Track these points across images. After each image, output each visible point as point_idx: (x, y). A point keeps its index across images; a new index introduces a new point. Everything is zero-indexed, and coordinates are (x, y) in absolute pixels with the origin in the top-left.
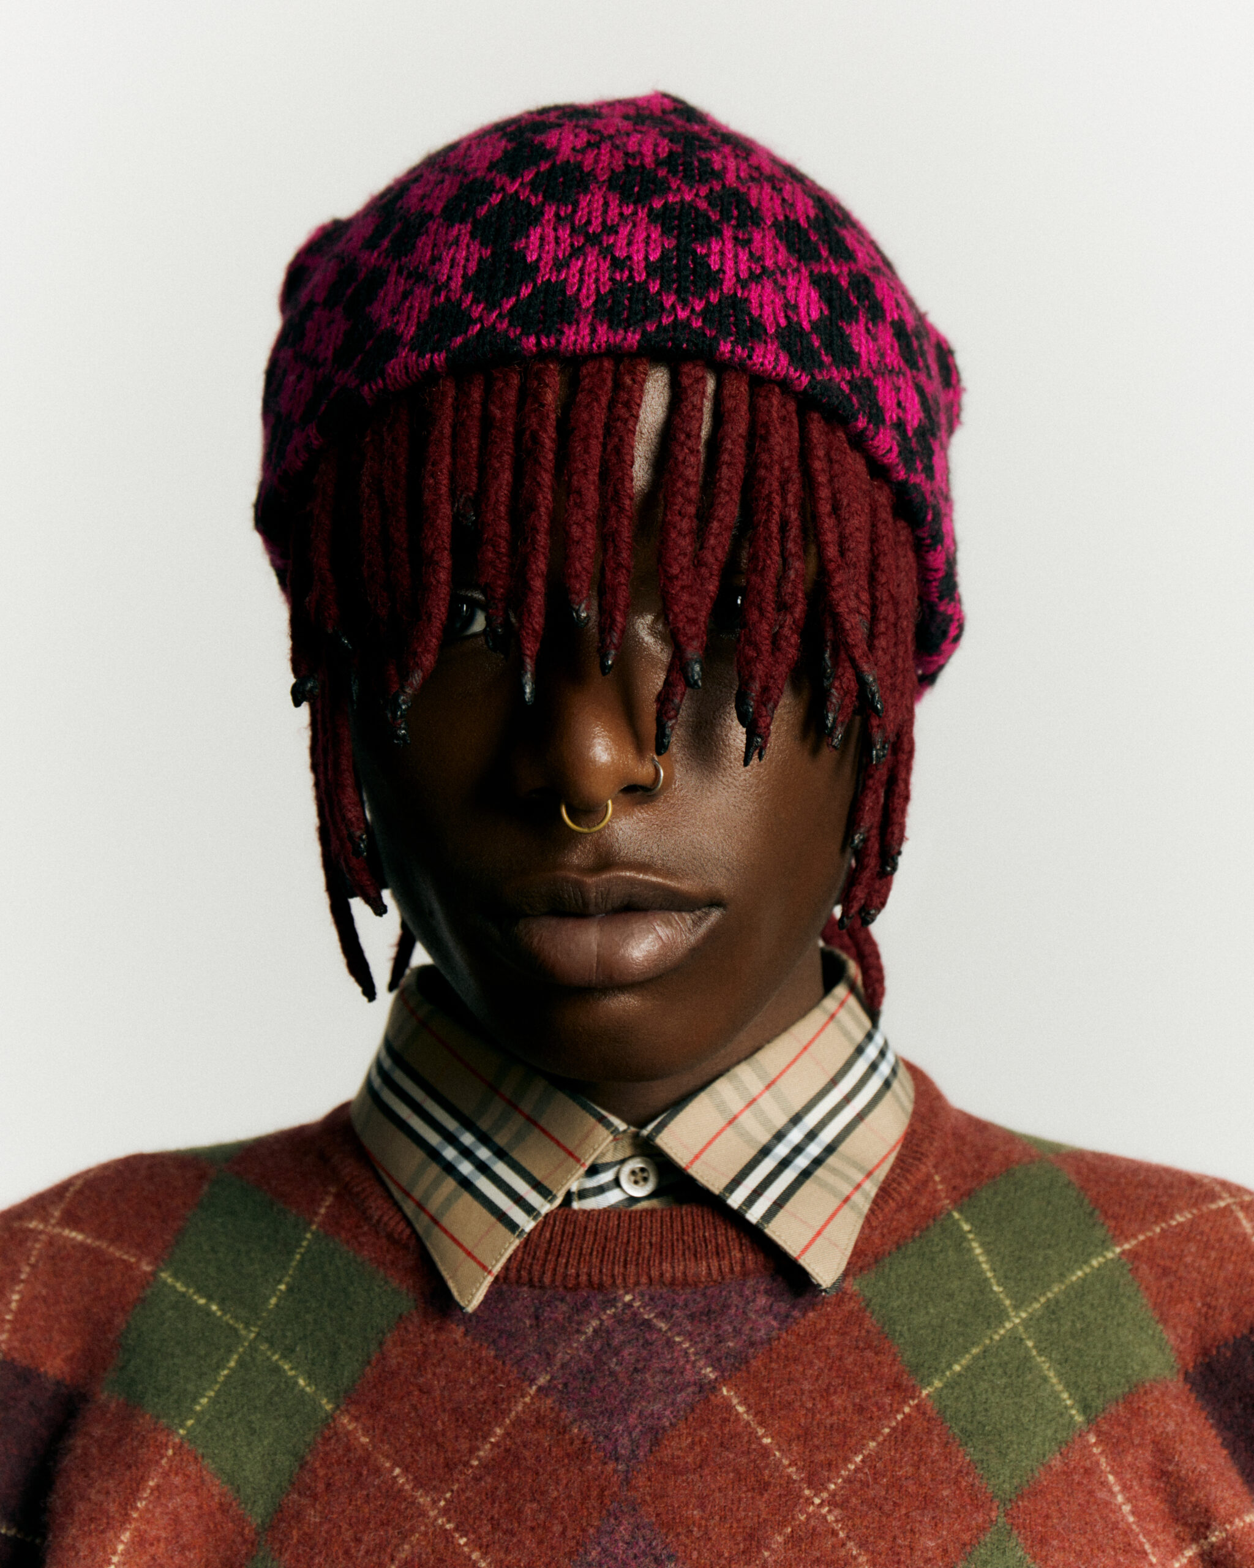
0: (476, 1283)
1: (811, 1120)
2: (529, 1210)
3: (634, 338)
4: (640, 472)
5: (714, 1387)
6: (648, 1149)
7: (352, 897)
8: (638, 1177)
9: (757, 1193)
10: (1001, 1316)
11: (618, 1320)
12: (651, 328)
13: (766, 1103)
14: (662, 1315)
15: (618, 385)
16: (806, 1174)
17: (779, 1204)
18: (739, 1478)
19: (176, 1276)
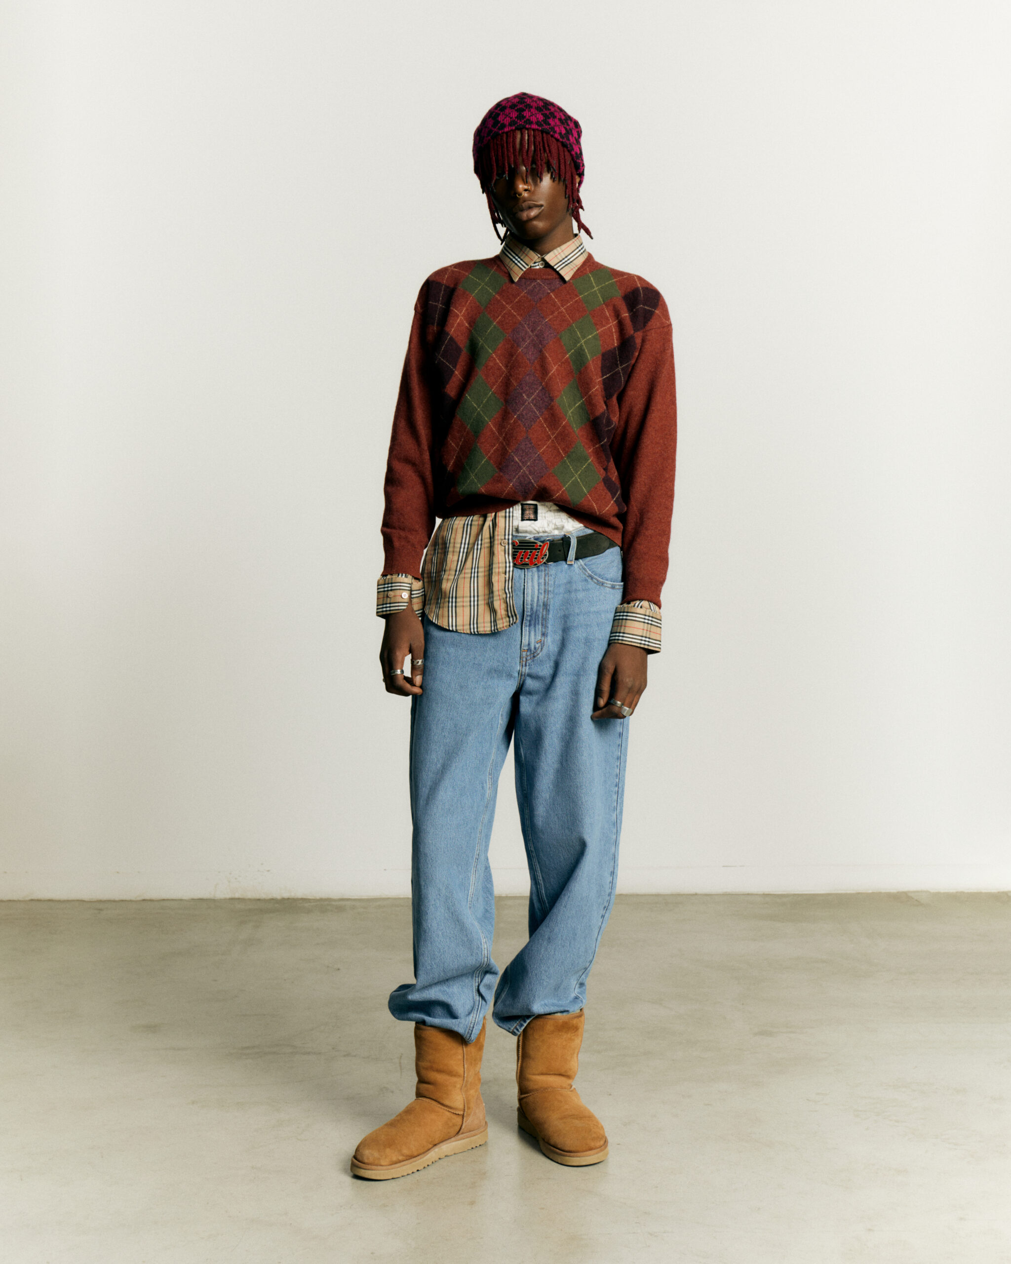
0: (517, 278)
1: (569, 257)
2: (525, 267)
3: (514, 128)
4: (518, 146)
5: (550, 293)
6: (543, 260)
7: (497, 223)
8: (542, 264)
9: (559, 267)
10: (594, 287)
11: (537, 284)
12: (516, 125)
13: (562, 254)
14: (543, 283)
15: (513, 135)
16: (567, 265)
17: (562, 268)
18: (552, 304)
19: (472, 275)
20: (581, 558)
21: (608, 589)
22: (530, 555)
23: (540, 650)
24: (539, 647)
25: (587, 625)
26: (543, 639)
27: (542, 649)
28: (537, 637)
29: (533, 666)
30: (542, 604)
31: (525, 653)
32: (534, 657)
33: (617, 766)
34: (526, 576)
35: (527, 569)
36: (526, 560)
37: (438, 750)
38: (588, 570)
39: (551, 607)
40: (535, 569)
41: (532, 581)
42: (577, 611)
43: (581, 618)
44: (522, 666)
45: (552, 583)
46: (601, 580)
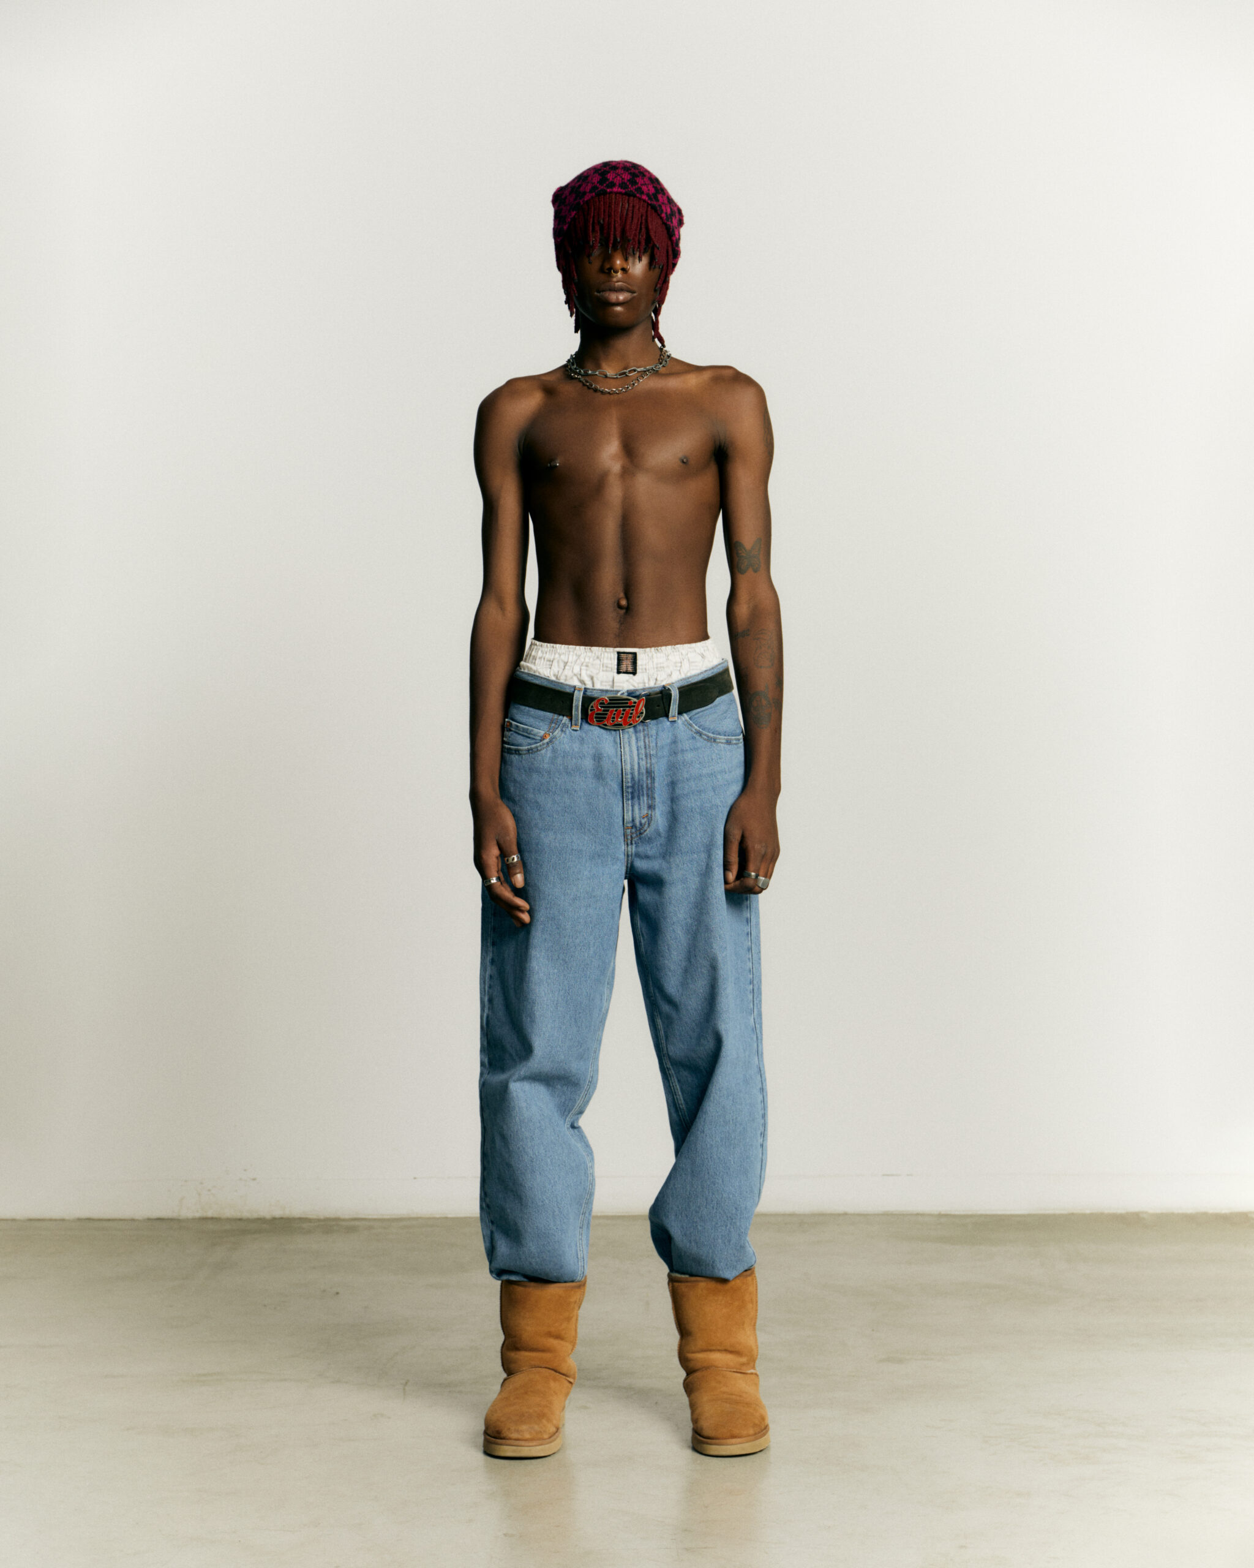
20: (685, 712)
21: (722, 745)
22: (623, 714)
23: (646, 826)
24: (646, 822)
25: (700, 792)
26: (650, 812)
27: (649, 824)
28: (642, 811)
29: (640, 844)
30: (644, 771)
31: (629, 830)
32: (641, 834)
33: (749, 959)
34: (622, 740)
35: (622, 730)
36: (619, 720)
37: (538, 956)
38: (694, 725)
39: (656, 774)
40: (631, 730)
41: (630, 745)
42: (686, 775)
43: (692, 783)
44: (627, 844)
45: (654, 744)
46: (712, 735)
